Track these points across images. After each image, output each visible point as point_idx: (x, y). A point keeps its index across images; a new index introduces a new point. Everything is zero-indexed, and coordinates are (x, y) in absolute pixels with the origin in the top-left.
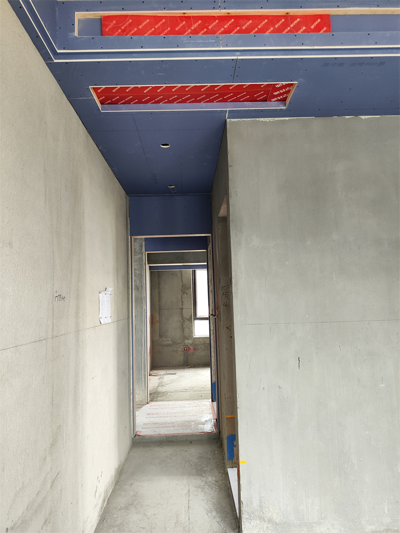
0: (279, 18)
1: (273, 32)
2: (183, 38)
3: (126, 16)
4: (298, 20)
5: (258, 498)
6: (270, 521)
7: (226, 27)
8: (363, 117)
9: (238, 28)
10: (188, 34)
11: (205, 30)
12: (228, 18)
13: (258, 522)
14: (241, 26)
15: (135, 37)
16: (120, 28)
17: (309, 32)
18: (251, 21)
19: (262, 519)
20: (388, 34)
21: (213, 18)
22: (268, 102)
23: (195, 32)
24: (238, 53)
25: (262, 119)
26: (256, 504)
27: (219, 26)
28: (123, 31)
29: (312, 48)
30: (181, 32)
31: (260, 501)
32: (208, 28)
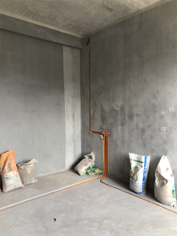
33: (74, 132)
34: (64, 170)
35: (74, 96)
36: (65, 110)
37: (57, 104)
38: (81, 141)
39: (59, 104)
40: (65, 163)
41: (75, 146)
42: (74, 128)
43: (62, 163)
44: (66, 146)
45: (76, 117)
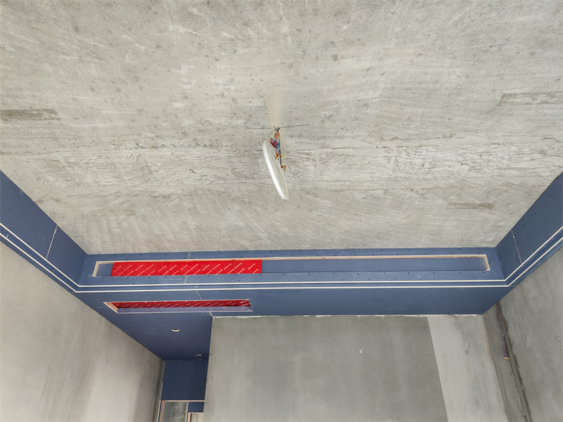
0: (228, 262)
2: (161, 277)
3: (129, 263)
4: (241, 264)
7: (192, 269)
9: (200, 270)
10: (166, 274)
11: (177, 271)
12: (195, 263)
14: (202, 269)
16: (123, 271)
18: (209, 265)
21: (185, 263)
22: (239, 307)
24: (197, 287)
27: (187, 269)
29: (246, 283)
30: (161, 274)
32: (180, 270)
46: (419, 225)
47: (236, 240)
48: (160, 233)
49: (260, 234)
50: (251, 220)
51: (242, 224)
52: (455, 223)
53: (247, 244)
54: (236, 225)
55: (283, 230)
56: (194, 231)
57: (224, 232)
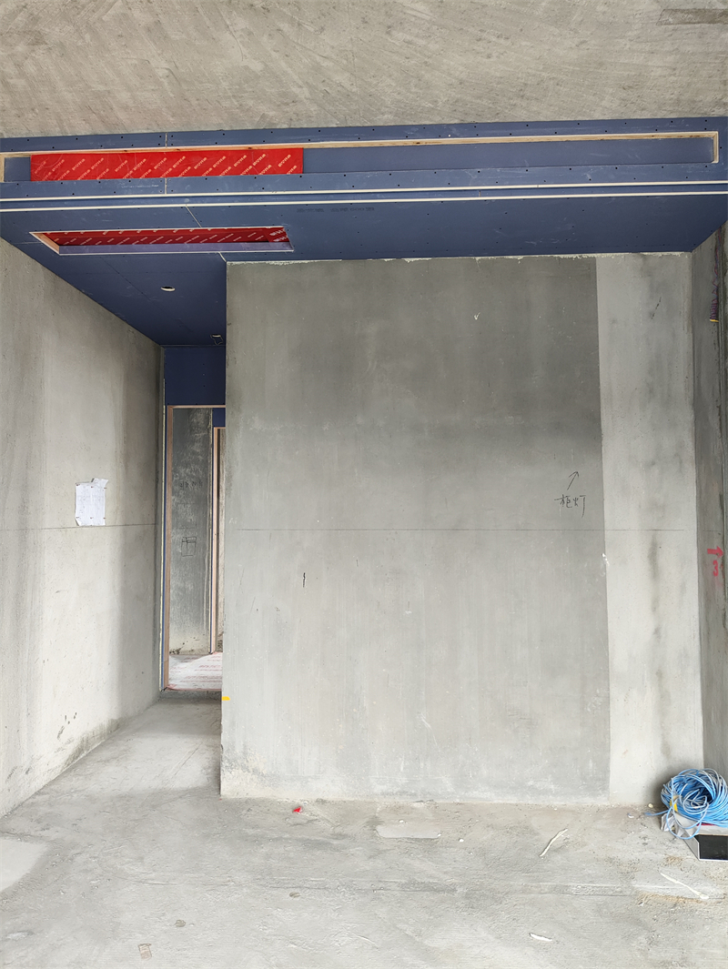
0: (240, 153)
1: (230, 173)
2: (122, 182)
3: (59, 155)
4: (264, 155)
5: (242, 743)
6: (255, 771)
7: (174, 166)
8: (408, 260)
9: (189, 168)
10: (129, 177)
11: (150, 171)
12: (179, 154)
13: (241, 771)
14: (192, 166)
15: (66, 182)
16: (50, 170)
17: (274, 173)
18: (205, 159)
19: (245, 768)
20: (369, 175)
21: (161, 155)
22: (271, 244)
23: (137, 175)
24: (187, 200)
25: (273, 262)
26: (239, 750)
27: (166, 166)
28: (54, 173)
29: (274, 193)
30: (120, 176)
31: (245, 746)
32: (152, 169)
33: (657, 631)
34: (602, 802)
35: (653, 464)
36: (607, 525)
37: (564, 500)
38: (702, 679)
39: (576, 500)
40: (606, 771)
41: (664, 698)
42: (654, 609)
43: (591, 765)
44: (614, 691)
45: (668, 558)
46: (601, 64)
47: (251, 103)
48: (101, 88)
49: (295, 90)
50: (274, 54)
51: (257, 66)
52: (670, 59)
53: (272, 113)
54: (246, 68)
55: (338, 78)
56: (165, 82)
57: (224, 84)
